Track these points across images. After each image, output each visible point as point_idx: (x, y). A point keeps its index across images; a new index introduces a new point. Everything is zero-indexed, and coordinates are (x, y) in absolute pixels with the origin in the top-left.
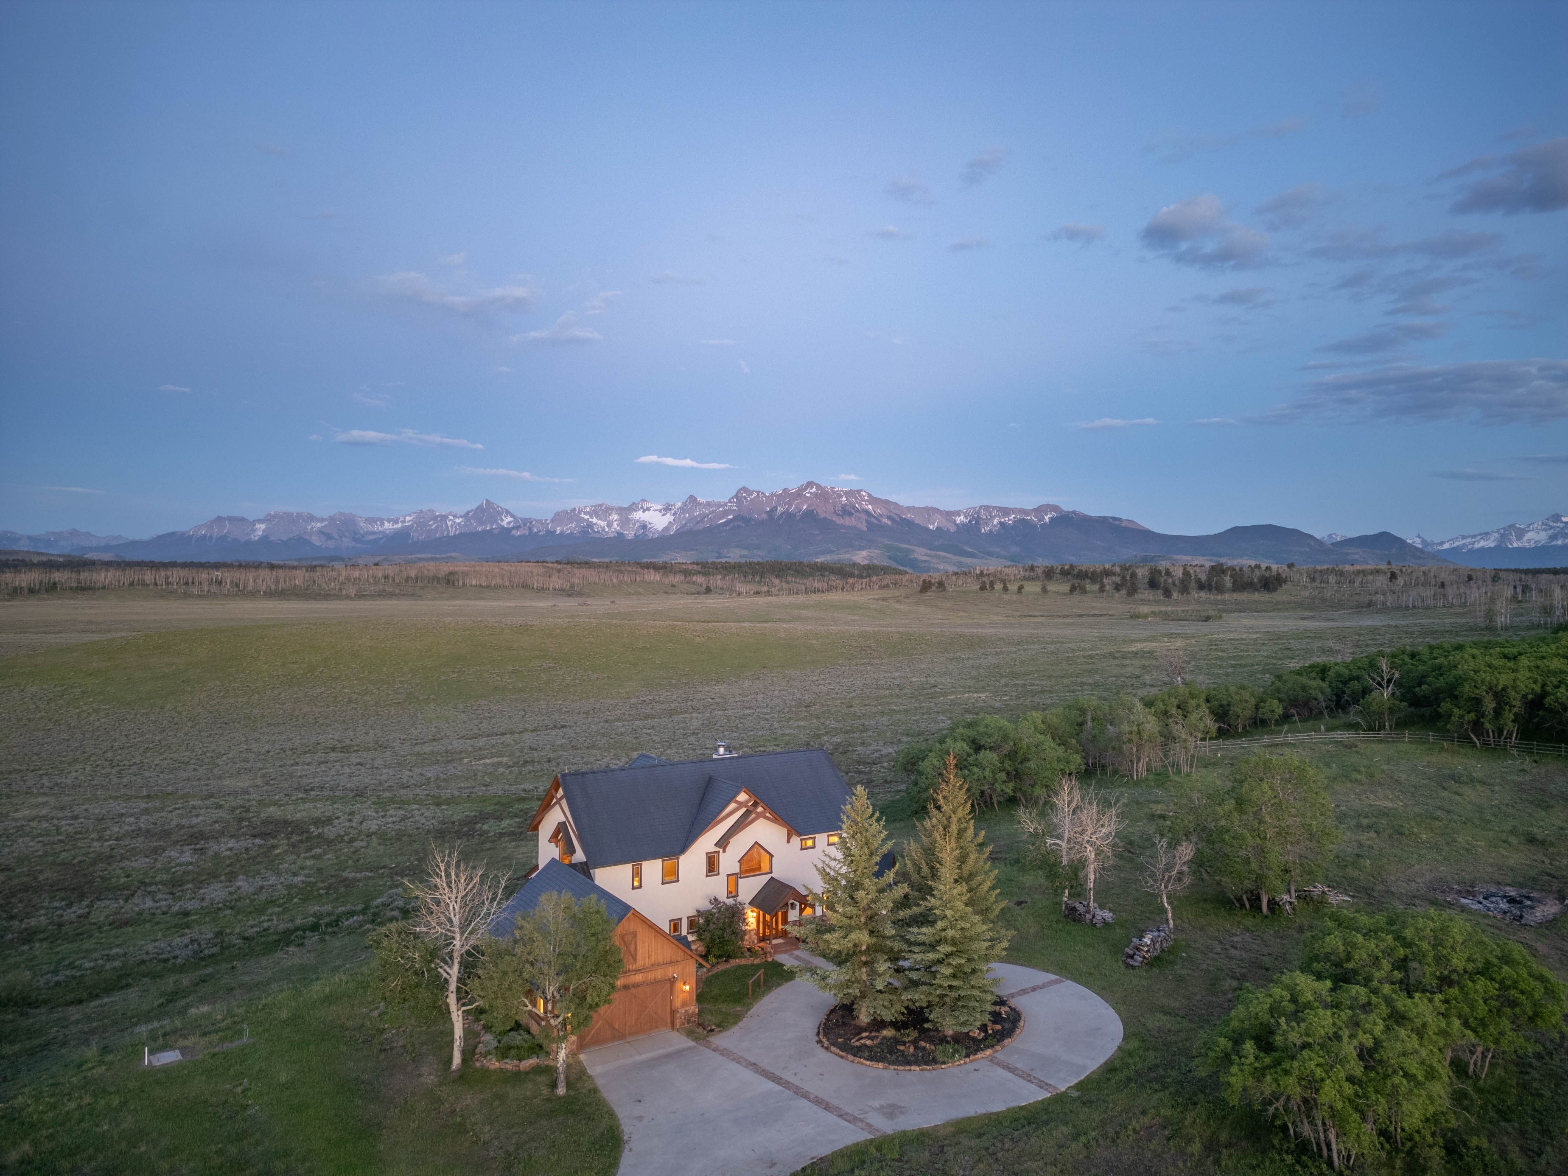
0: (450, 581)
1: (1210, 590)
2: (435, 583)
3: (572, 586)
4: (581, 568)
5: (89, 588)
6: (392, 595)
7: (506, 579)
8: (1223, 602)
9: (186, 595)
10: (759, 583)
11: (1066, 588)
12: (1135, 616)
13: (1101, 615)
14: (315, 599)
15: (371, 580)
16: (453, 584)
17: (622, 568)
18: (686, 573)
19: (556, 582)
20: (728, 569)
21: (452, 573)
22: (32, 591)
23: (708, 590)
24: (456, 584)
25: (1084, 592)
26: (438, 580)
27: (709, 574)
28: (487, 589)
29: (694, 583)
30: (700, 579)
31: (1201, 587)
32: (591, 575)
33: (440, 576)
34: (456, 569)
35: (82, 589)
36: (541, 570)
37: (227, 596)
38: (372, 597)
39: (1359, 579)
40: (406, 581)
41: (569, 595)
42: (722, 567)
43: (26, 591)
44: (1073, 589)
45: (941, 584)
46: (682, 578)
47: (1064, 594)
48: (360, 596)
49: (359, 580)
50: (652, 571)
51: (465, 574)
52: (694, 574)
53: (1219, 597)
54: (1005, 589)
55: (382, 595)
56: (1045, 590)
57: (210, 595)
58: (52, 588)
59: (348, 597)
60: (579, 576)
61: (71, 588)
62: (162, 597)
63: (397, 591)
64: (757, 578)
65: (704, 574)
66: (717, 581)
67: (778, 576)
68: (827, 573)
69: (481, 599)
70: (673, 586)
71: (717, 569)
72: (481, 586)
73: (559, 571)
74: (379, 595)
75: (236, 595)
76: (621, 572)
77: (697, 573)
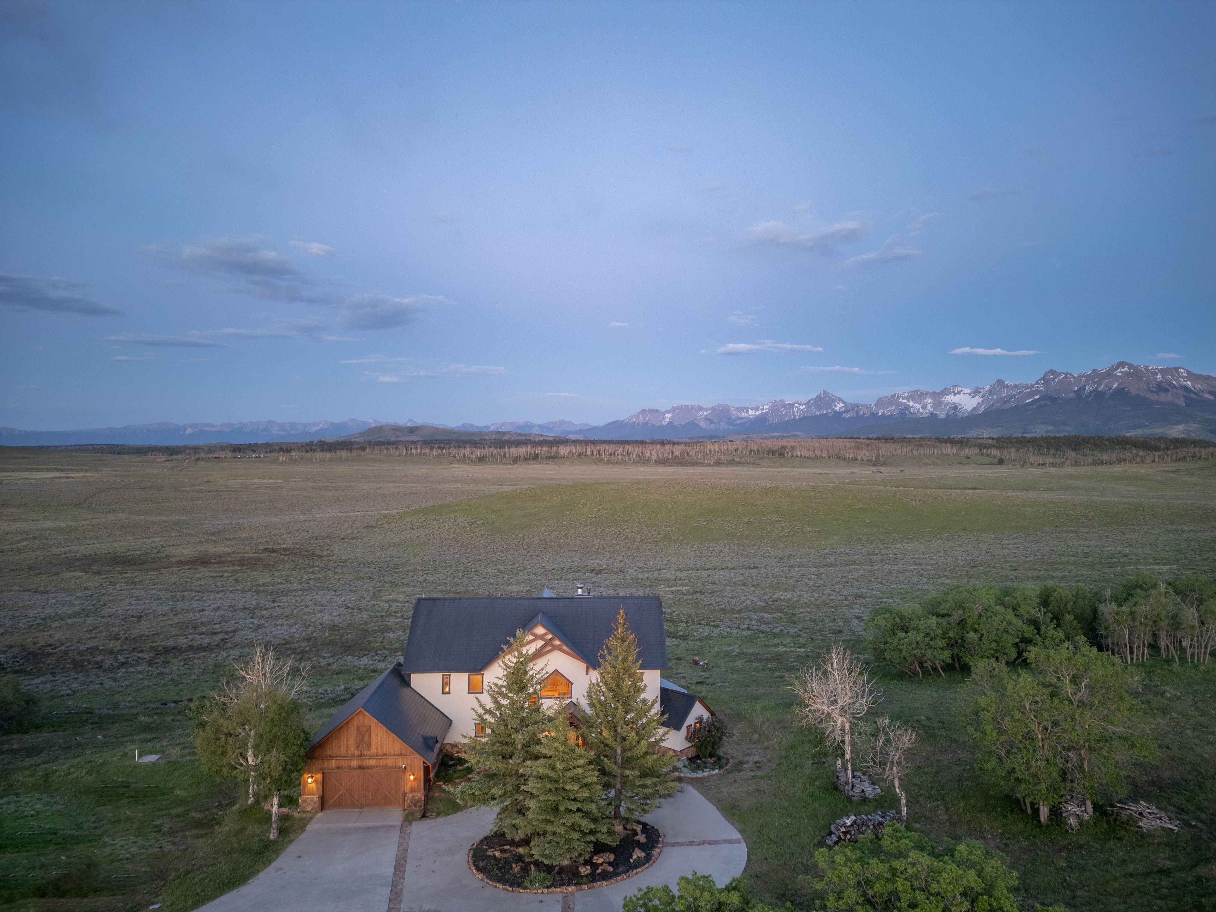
2: (771, 455)
3: (877, 458)
4: (886, 443)
5: (556, 458)
6: (739, 463)
7: (824, 451)
9: (609, 462)
10: (1054, 455)
14: (687, 466)
15: (726, 453)
16: (784, 456)
17: (923, 443)
18: (981, 446)
19: (864, 454)
20: (1022, 443)
21: (783, 447)
22: (525, 459)
23: (1001, 462)
24: (786, 455)
26: (773, 453)
27: (1003, 447)
28: (809, 460)
29: (988, 455)
30: (993, 452)
32: (895, 448)
33: (775, 449)
34: (787, 444)
35: (552, 458)
36: (853, 445)
37: (633, 463)
38: (725, 464)
40: (751, 453)
41: (874, 465)
42: (1017, 442)
43: (522, 459)
46: (977, 451)
48: (717, 464)
49: (718, 452)
50: (949, 445)
51: (793, 448)
52: (988, 448)
55: (732, 463)
57: (623, 463)
58: (536, 457)
59: (709, 465)
60: (884, 449)
61: (546, 457)
62: (595, 463)
63: (743, 460)
64: (1053, 451)
65: (998, 448)
66: (1012, 453)
67: (1074, 449)
68: (1128, 446)
69: (803, 467)
70: (968, 458)
71: (1011, 443)
72: (805, 457)
73: (868, 445)
74: (730, 464)
75: (638, 462)
76: (921, 446)
77: (991, 446)
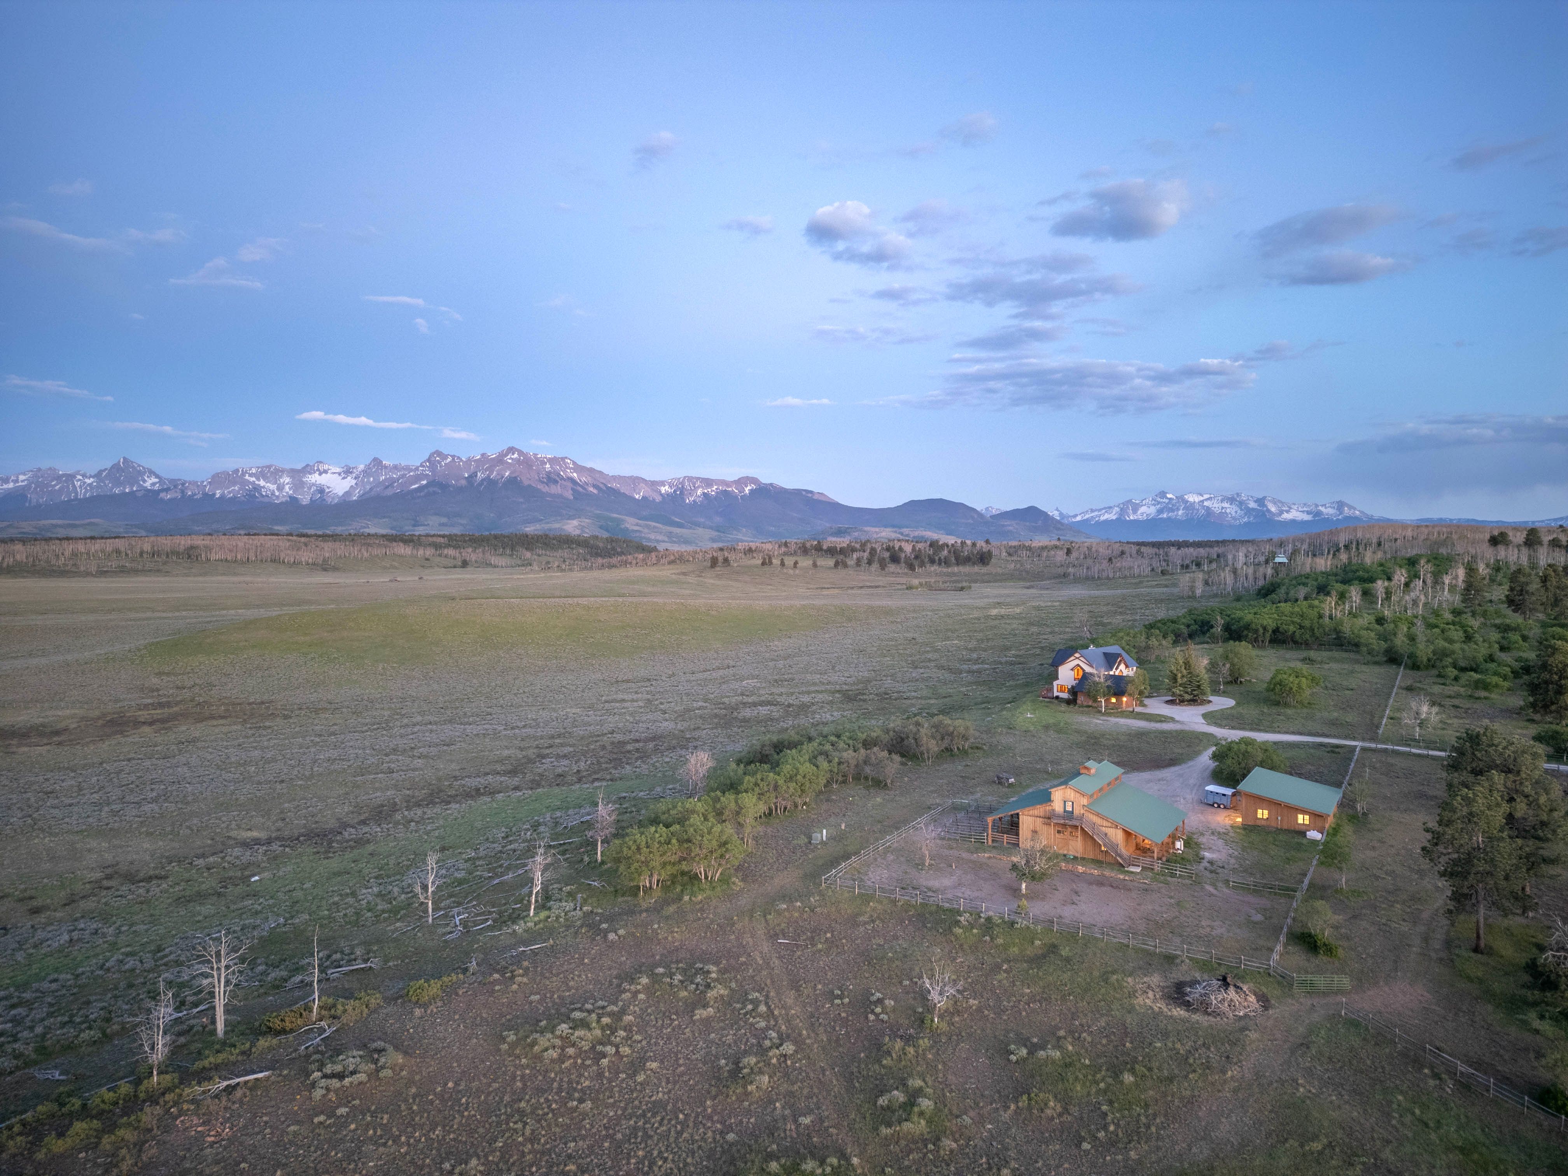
0: (191, 555)
1: (940, 564)
2: (174, 558)
3: (324, 560)
4: (326, 541)
6: (135, 572)
8: (954, 574)
10: (511, 555)
11: (831, 562)
12: (910, 588)
13: (877, 587)
14: (52, 576)
16: (196, 559)
18: (437, 546)
19: (306, 556)
20: (476, 541)
21: (192, 547)
23: (465, 564)
24: (199, 559)
25: (846, 566)
26: (178, 554)
27: (460, 547)
28: (232, 565)
29: (446, 556)
30: (451, 552)
31: (932, 561)
32: (341, 549)
33: (179, 550)
34: (196, 543)
36: (287, 543)
38: (117, 573)
39: (1045, 554)
40: (142, 556)
41: (325, 570)
42: (470, 540)
44: (837, 564)
45: (726, 560)
46: (433, 551)
47: (830, 568)
48: (102, 573)
50: (401, 544)
51: (209, 549)
52: (444, 547)
53: (950, 570)
54: (783, 564)
55: (122, 571)
56: (815, 565)
59: (88, 574)
60: (328, 549)
63: (139, 567)
65: (455, 547)
66: (469, 554)
69: (235, 574)
70: (427, 559)
71: (465, 541)
72: (226, 561)
73: (306, 545)
76: (369, 545)
77: (448, 546)
